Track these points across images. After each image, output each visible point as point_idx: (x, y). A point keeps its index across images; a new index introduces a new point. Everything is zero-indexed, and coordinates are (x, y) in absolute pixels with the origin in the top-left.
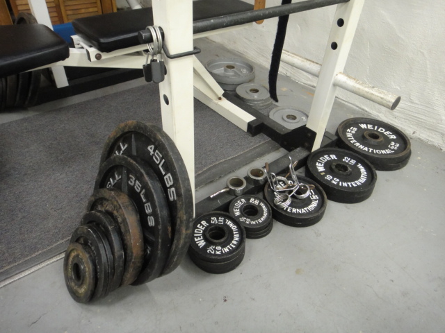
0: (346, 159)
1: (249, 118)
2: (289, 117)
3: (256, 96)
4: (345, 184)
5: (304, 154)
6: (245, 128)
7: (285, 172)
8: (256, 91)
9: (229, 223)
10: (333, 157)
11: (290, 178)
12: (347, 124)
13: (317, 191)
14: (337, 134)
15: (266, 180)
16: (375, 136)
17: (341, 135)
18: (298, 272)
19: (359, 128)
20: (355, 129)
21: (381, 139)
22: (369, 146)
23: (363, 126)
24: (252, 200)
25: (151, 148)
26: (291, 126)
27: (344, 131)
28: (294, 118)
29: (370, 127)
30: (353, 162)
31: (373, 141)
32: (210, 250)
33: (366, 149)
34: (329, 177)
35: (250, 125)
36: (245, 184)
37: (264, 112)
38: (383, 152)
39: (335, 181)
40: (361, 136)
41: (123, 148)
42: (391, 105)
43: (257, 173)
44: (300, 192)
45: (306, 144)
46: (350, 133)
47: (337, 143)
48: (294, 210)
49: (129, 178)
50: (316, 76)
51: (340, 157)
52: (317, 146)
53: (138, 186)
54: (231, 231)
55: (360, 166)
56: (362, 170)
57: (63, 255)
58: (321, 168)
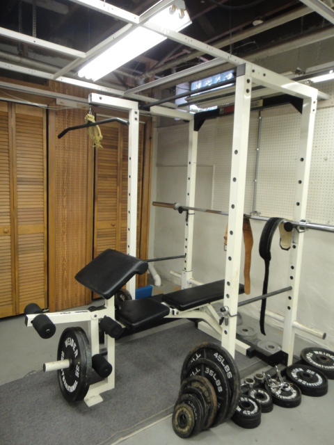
0: (309, 371)
1: (247, 347)
2: (270, 347)
3: (247, 334)
4: (310, 384)
5: (283, 368)
6: (245, 353)
7: (275, 376)
8: (246, 330)
9: (250, 401)
10: (301, 370)
11: (278, 380)
12: (306, 351)
13: (295, 388)
14: (301, 357)
15: (265, 381)
16: (324, 358)
17: (303, 357)
18: (292, 429)
19: (314, 354)
20: (312, 354)
21: (328, 360)
22: (321, 364)
23: (316, 352)
24: (259, 391)
25: (216, 355)
26: (273, 352)
27: (305, 355)
28: (273, 347)
29: (320, 353)
30: (313, 373)
31: (323, 361)
32: (244, 412)
33: (320, 366)
34: (300, 381)
35: (248, 351)
36: (254, 381)
37: (254, 343)
38: (330, 367)
39: (304, 383)
40: (316, 358)
41: (198, 357)
42: (322, 337)
43: (259, 376)
44: (285, 387)
45: (284, 362)
46: (309, 356)
47: (302, 362)
48: (284, 397)
49: (205, 370)
50: (283, 322)
51: (305, 370)
52: (290, 363)
53: (211, 373)
54: (253, 405)
55: (317, 375)
56: (319, 377)
57: (172, 414)
58: (294, 376)
